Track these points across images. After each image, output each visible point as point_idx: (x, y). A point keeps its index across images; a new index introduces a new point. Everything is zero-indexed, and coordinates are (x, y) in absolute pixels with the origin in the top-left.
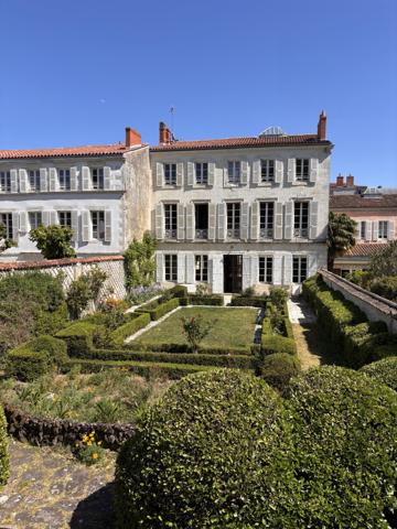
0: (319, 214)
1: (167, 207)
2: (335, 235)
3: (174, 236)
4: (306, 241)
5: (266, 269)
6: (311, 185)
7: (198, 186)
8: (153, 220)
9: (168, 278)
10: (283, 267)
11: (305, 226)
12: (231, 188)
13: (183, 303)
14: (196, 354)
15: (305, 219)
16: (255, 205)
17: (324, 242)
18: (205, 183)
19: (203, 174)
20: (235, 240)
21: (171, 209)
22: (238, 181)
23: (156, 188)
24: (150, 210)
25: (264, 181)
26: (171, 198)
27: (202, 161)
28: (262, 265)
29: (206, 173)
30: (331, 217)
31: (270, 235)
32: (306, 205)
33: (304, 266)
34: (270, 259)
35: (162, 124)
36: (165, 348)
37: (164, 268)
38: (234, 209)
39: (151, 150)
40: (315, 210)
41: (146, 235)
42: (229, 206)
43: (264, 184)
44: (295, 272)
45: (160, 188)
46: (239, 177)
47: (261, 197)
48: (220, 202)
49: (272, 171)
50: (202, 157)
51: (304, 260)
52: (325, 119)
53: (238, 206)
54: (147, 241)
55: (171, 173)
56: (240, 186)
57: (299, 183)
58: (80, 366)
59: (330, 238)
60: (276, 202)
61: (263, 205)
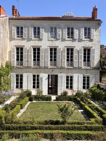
0: (95, 55)
1: (18, 49)
2: (103, 65)
3: (22, 64)
4: (89, 68)
5: (69, 82)
6: (91, 40)
7: (34, 39)
8: (10, 56)
9: (17, 87)
10: (78, 81)
11: (89, 61)
12: (52, 41)
13: (31, 100)
14: (66, 125)
15: (89, 57)
16: (64, 49)
17: (98, 69)
18: (39, 37)
19: (37, 33)
20: (54, 67)
21: (20, 50)
22: (55, 37)
23: (11, 39)
24: (8, 50)
25: (69, 37)
26: (20, 44)
27: (37, 26)
28: (67, 80)
29: (39, 32)
30: (101, 57)
31: (72, 65)
32: (89, 50)
33: (88, 80)
34: (71, 77)
35: (13, 7)
36: (46, 123)
37: (15, 81)
38: (54, 51)
39: (9, 19)
40: (94, 53)
41: (7, 63)
42: (51, 50)
43: (68, 39)
44: (84, 84)
45: (14, 39)
46: (56, 35)
47: (67, 45)
48: (46, 47)
49: (72, 33)
50: (37, 24)
51: (88, 77)
52: (97, 9)
53: (55, 49)
54: (7, 66)
55: (20, 32)
56: (57, 40)
57: (86, 39)
58: (8, 135)
59: (101, 67)
60: (75, 48)
61: (68, 50)
